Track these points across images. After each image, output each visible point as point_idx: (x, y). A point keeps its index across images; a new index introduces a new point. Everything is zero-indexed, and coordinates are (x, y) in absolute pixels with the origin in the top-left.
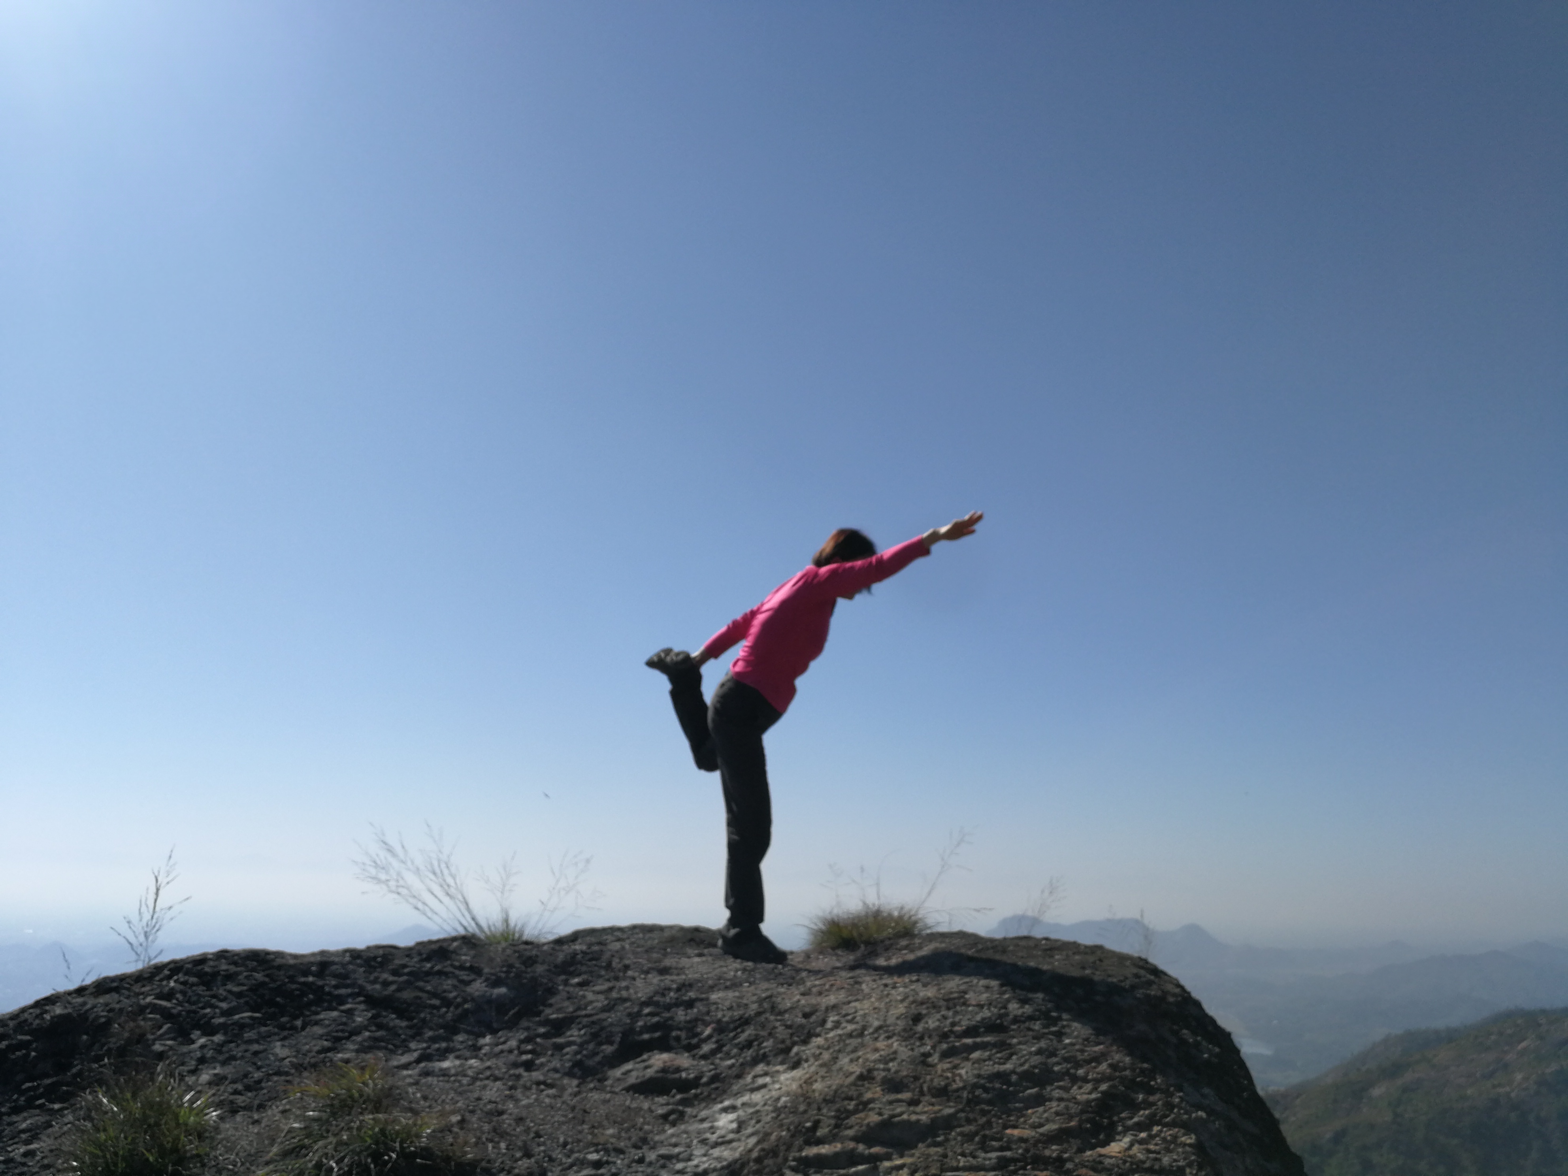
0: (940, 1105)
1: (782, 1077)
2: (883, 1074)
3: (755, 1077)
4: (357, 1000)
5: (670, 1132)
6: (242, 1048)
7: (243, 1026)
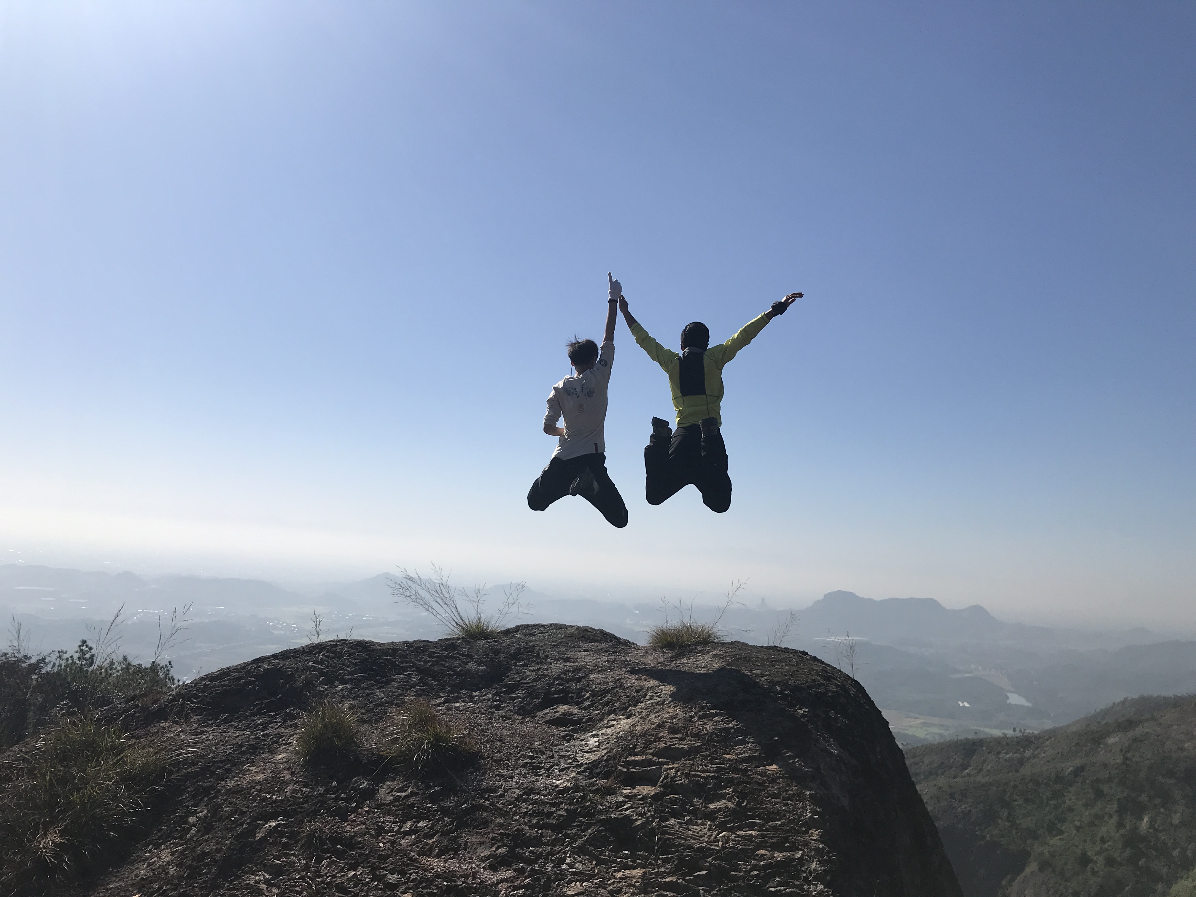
0: (694, 741)
1: (622, 722)
2: (669, 725)
3: (609, 721)
4: (412, 670)
5: (566, 745)
6: (361, 692)
7: (360, 681)
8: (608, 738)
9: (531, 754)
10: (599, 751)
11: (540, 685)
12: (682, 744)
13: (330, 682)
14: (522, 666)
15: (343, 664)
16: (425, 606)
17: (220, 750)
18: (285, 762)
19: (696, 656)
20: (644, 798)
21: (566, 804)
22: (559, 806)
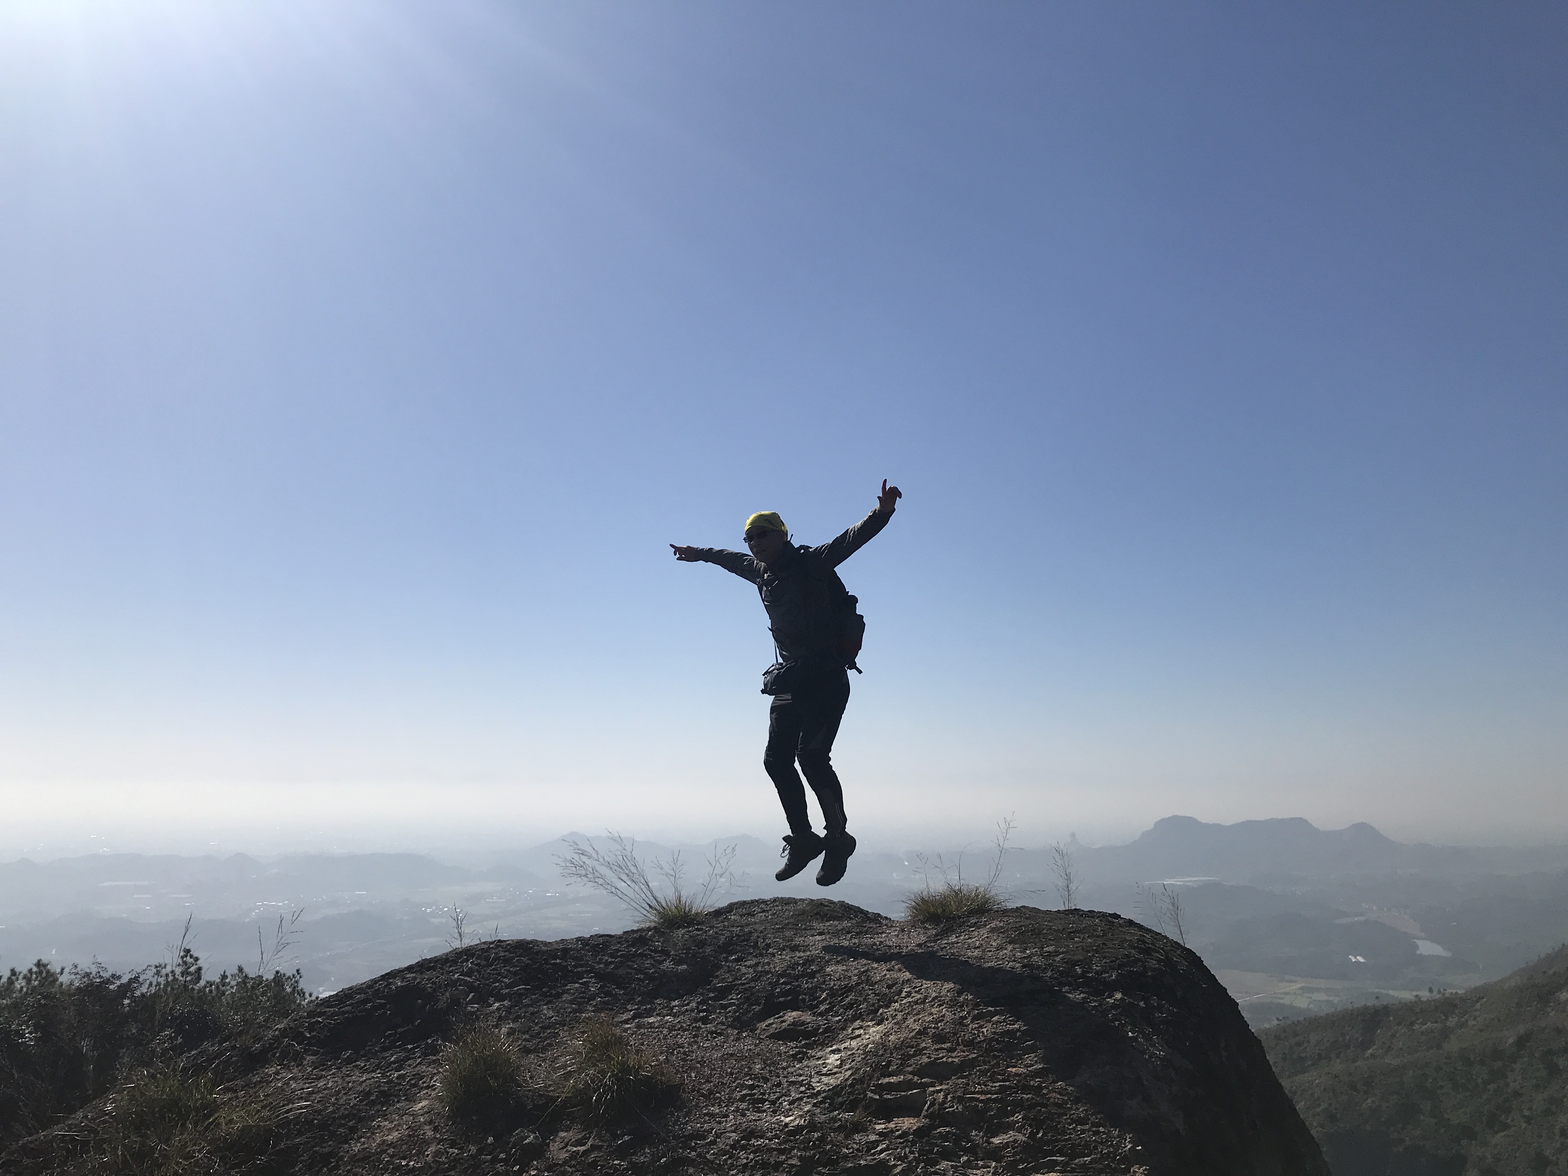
0: (968, 1052)
1: (871, 1030)
2: (933, 1031)
3: (854, 1029)
4: (590, 976)
5: (797, 1066)
6: (523, 1010)
7: (520, 995)
8: (854, 1053)
9: (751, 1082)
10: (841, 1073)
11: (759, 986)
12: (952, 1057)
13: (482, 999)
14: (735, 960)
15: (499, 974)
16: (606, 886)
17: (341, 1102)
18: (427, 1113)
19: (969, 932)
20: (905, 1134)
21: (799, 1150)
22: (790, 1153)
